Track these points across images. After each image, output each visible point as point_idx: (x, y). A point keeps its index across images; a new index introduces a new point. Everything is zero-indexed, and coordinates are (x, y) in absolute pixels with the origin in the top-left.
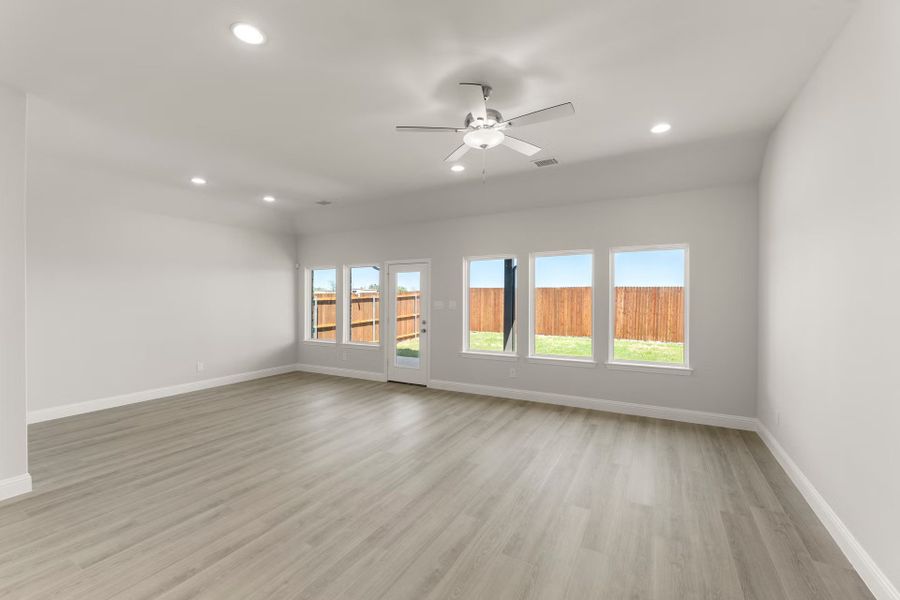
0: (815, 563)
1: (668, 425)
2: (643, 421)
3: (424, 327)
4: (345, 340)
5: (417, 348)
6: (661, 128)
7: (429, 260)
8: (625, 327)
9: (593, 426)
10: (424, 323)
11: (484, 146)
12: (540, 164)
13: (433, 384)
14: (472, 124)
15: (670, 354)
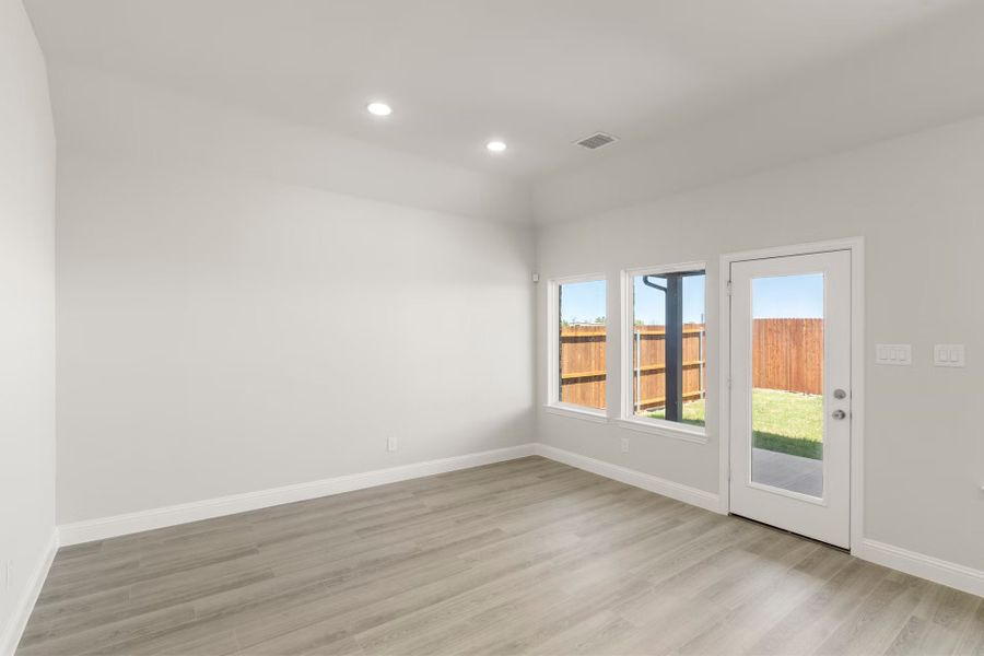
3: (843, 405)
4: (625, 412)
7: (858, 244)
10: (840, 395)
13: (867, 548)
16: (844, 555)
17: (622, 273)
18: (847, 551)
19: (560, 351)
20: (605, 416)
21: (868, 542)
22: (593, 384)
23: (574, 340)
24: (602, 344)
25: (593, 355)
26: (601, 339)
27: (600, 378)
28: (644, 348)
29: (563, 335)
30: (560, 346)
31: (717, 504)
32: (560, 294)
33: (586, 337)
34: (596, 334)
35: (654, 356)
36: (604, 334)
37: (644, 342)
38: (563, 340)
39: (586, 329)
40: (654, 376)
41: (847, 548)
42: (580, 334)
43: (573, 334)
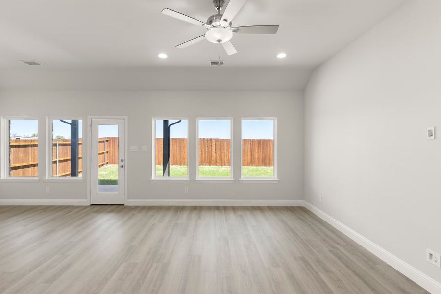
0: (376, 266)
1: (271, 209)
2: (260, 209)
3: (122, 163)
4: (48, 176)
5: (116, 178)
6: (282, 56)
8: (215, 159)
9: (240, 215)
10: (122, 161)
11: (219, 41)
12: (212, 63)
13: (129, 202)
14: (213, 24)
15: (268, 173)
16: (123, 207)
17: (46, 118)
18: (124, 205)
19: (10, 152)
20: (37, 179)
21: (129, 200)
22: (30, 169)
23: (18, 146)
24: (36, 148)
25: (30, 155)
26: (35, 146)
27: (35, 165)
28: (61, 150)
29: (11, 144)
30: (10, 149)
31: (86, 202)
32: (10, 124)
33: (25, 145)
34: (32, 143)
35: (66, 153)
36: (37, 143)
37: (61, 147)
38: (11, 146)
39: (26, 141)
40: (66, 162)
41: (123, 204)
42: (21, 143)
43: (17, 144)
